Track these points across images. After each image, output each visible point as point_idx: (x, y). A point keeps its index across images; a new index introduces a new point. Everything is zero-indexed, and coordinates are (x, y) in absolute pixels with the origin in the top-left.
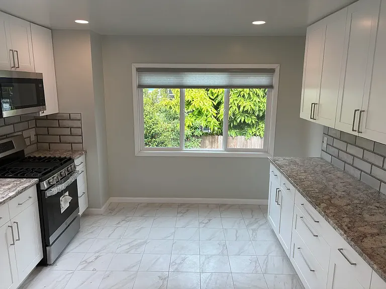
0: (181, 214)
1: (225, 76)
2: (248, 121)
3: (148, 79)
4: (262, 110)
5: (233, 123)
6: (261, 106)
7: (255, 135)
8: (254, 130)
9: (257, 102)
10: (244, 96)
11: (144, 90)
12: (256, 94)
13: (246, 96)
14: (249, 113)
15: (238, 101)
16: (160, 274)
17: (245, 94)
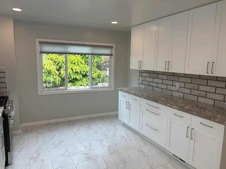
0: (72, 126)
1: (90, 48)
2: (78, 77)
3: (46, 48)
4: (85, 71)
5: (69, 79)
6: (84, 69)
7: (81, 85)
8: (81, 83)
9: (82, 67)
10: (74, 63)
11: (43, 54)
12: (81, 62)
13: (76, 64)
14: (78, 73)
15: (72, 66)
16: (83, 153)
17: (75, 62)
